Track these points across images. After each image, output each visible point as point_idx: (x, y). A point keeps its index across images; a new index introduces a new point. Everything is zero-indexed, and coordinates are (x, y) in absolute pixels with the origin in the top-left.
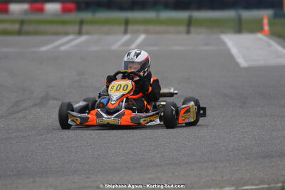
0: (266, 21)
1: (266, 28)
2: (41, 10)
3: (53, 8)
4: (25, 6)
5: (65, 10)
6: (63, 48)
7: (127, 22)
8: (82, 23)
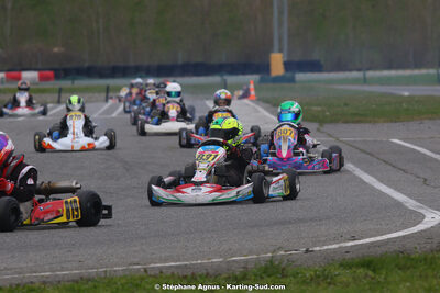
0: (252, 86)
1: (253, 93)
3: (29, 76)
4: (2, 75)
5: (42, 78)
7: (108, 90)
8: (60, 91)
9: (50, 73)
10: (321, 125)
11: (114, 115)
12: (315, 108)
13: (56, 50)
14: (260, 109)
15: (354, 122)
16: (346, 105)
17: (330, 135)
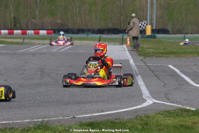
0: (128, 40)
1: (128, 43)
2: (38, 33)
3: (43, 32)
4: (33, 32)
5: (48, 33)
6: (31, 50)
8: (51, 39)
9: (52, 31)
10: (145, 58)
11: (62, 50)
12: (150, 50)
13: (58, 21)
14: (127, 50)
15: (159, 57)
16: (164, 49)
17: (144, 62)
